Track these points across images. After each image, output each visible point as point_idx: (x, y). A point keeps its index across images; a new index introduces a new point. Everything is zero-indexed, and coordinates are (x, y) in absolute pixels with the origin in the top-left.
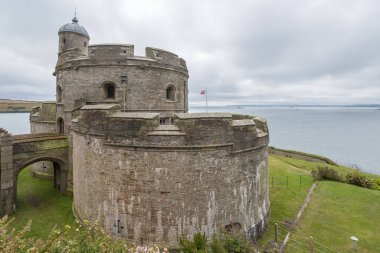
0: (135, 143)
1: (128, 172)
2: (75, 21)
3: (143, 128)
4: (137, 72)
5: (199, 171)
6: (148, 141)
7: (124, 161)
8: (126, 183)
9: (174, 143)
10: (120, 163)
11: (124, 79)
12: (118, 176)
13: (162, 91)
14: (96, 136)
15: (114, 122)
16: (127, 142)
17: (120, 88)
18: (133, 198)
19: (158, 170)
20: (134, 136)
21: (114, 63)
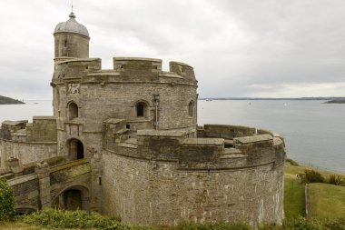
0: (209, 165)
1: (201, 192)
2: (72, 16)
3: (215, 153)
4: (168, 89)
5: (254, 185)
6: (220, 163)
7: (197, 182)
8: (199, 201)
9: (240, 163)
10: (194, 184)
12: (191, 196)
13: (186, 108)
14: (167, 161)
15: (187, 148)
16: (202, 165)
18: (205, 213)
19: (227, 187)
20: (209, 160)
21: (147, 81)
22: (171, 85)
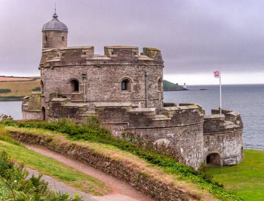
2: (55, 17)
4: (94, 69)
11: (84, 76)
13: (116, 84)
17: (82, 83)
21: (77, 64)
22: (96, 66)
